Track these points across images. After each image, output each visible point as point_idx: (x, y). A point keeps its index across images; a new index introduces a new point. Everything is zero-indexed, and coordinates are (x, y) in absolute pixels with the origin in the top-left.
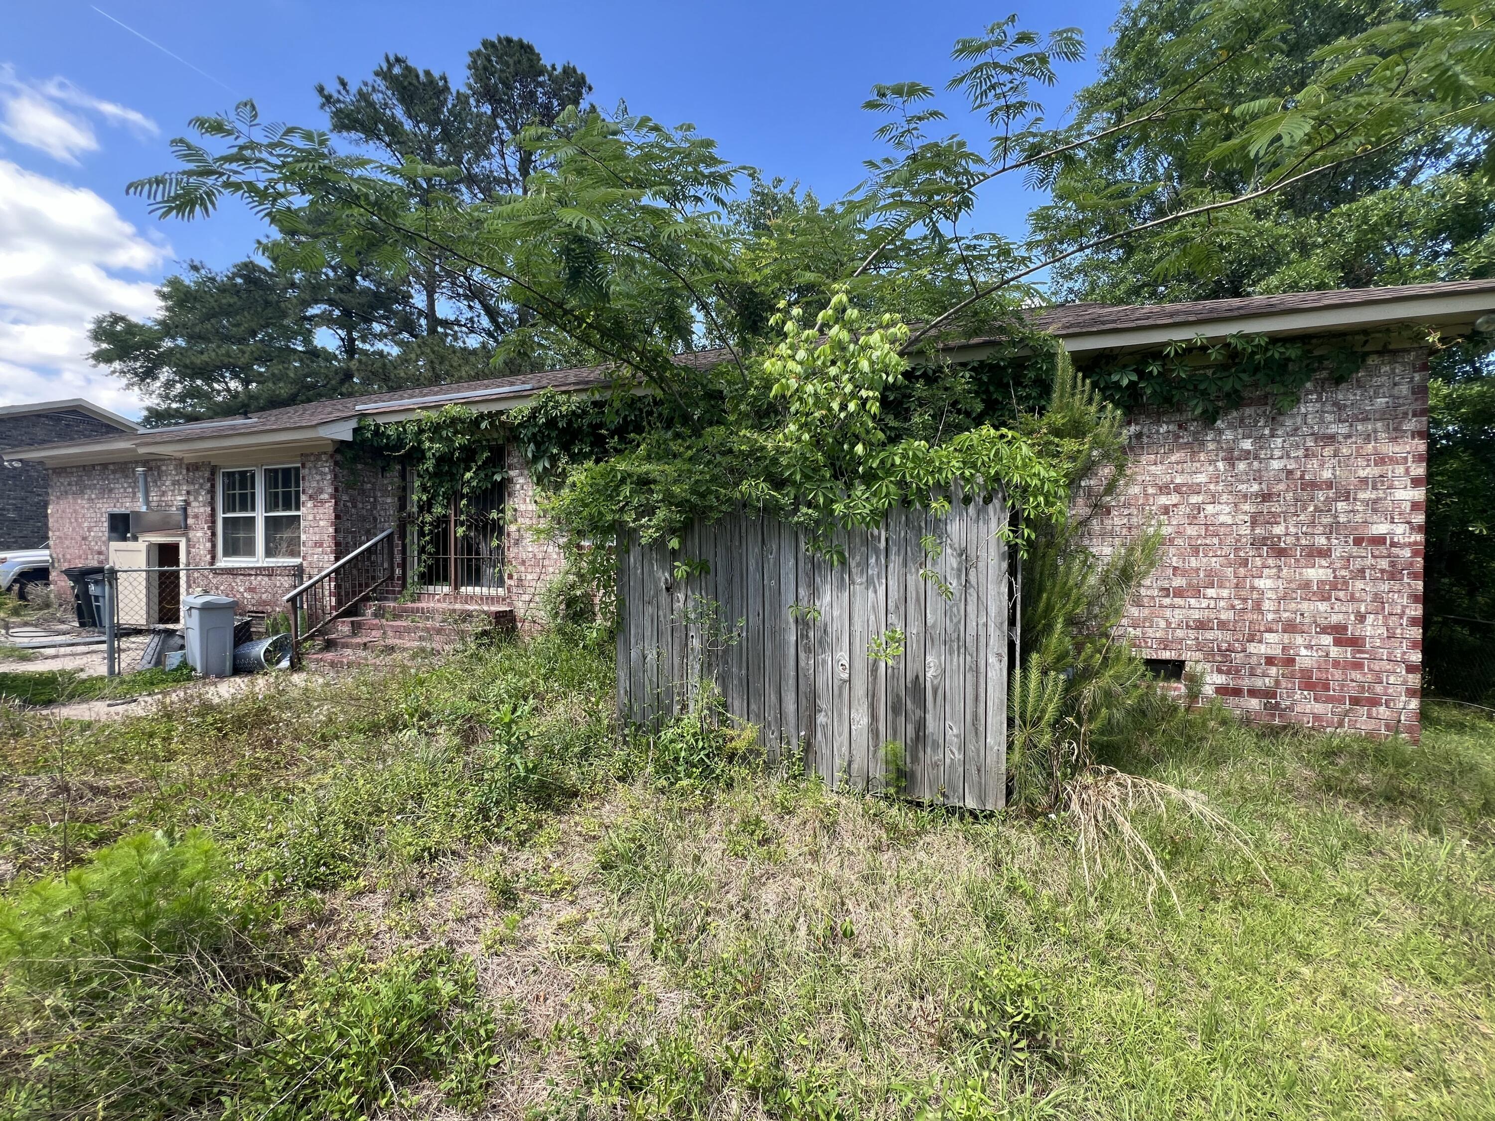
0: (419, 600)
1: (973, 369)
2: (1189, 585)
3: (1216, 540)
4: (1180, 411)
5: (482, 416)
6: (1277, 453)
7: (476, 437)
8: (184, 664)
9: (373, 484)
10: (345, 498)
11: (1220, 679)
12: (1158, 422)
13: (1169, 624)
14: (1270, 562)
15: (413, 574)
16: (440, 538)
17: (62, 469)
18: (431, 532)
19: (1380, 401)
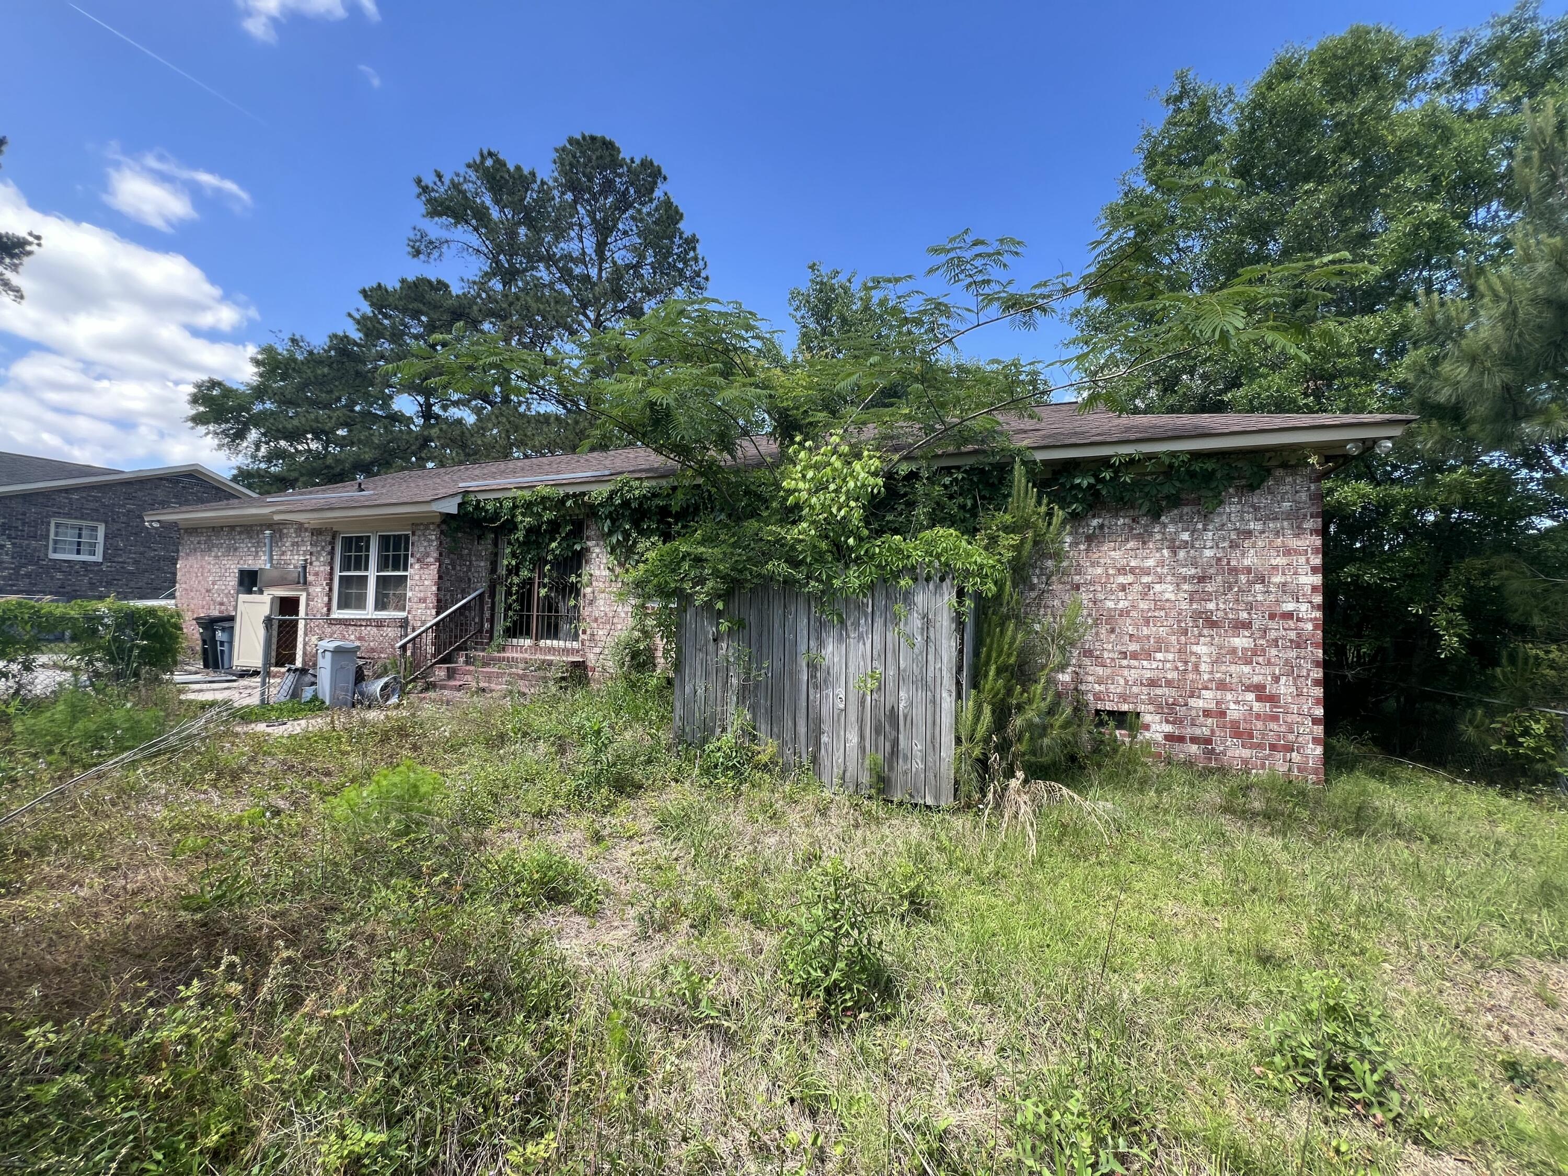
0: (504, 650)
1: (965, 471)
2: (1142, 649)
3: (1162, 613)
4: (1133, 507)
5: (567, 496)
6: (1209, 544)
7: (562, 512)
8: (315, 698)
9: (470, 550)
10: (447, 561)
11: (1168, 728)
12: (1117, 516)
13: (1127, 682)
14: (1205, 632)
15: (499, 628)
16: (525, 597)
17: (193, 530)
18: (517, 592)
19: (1286, 505)
